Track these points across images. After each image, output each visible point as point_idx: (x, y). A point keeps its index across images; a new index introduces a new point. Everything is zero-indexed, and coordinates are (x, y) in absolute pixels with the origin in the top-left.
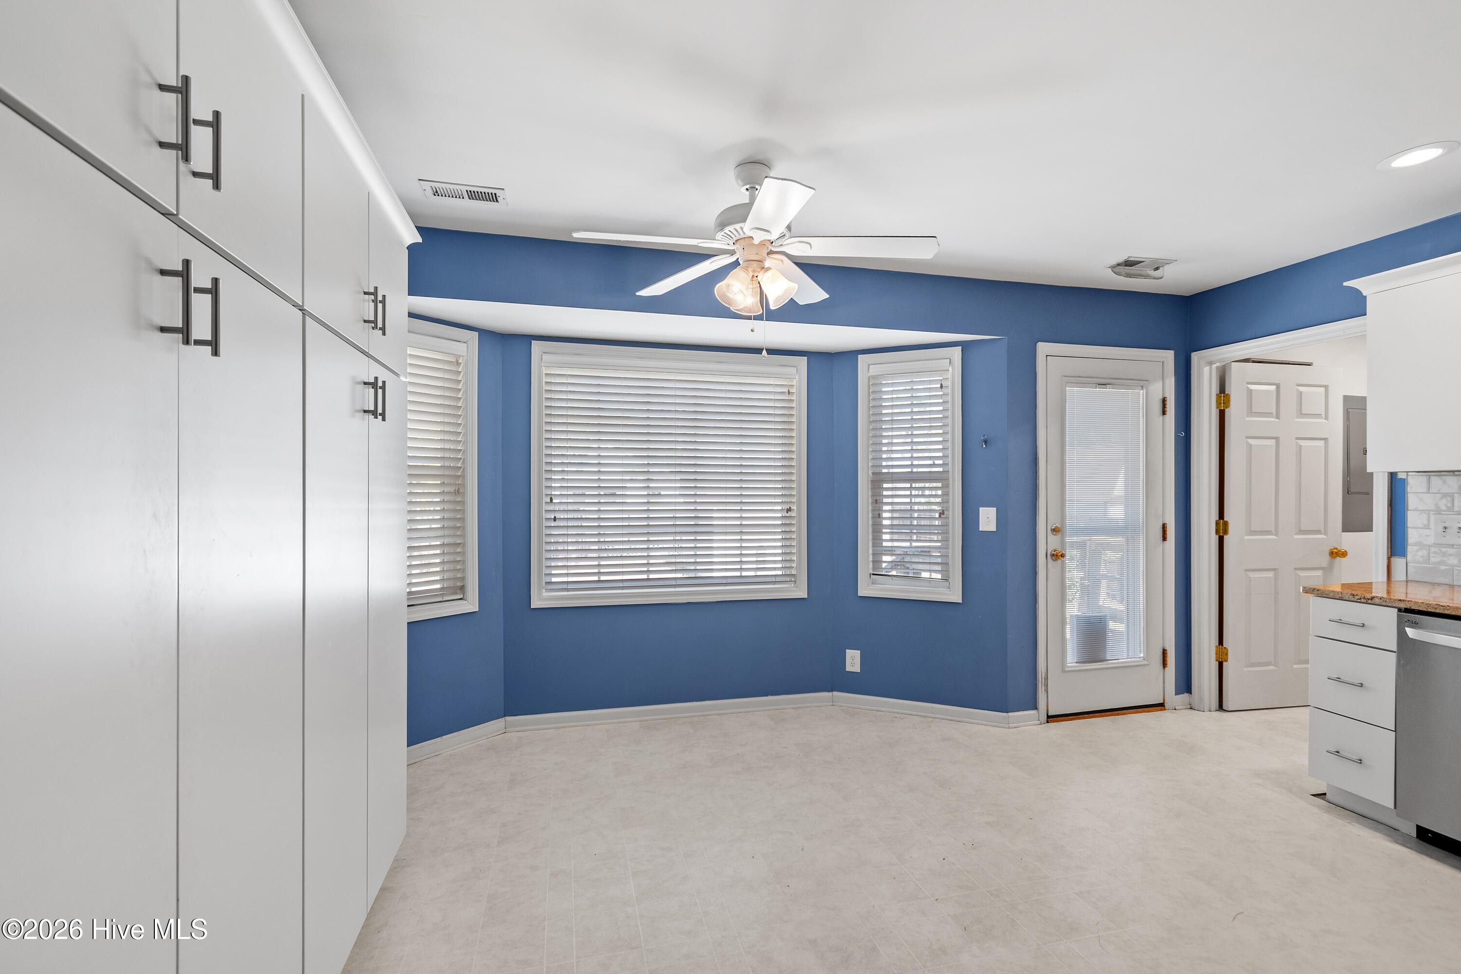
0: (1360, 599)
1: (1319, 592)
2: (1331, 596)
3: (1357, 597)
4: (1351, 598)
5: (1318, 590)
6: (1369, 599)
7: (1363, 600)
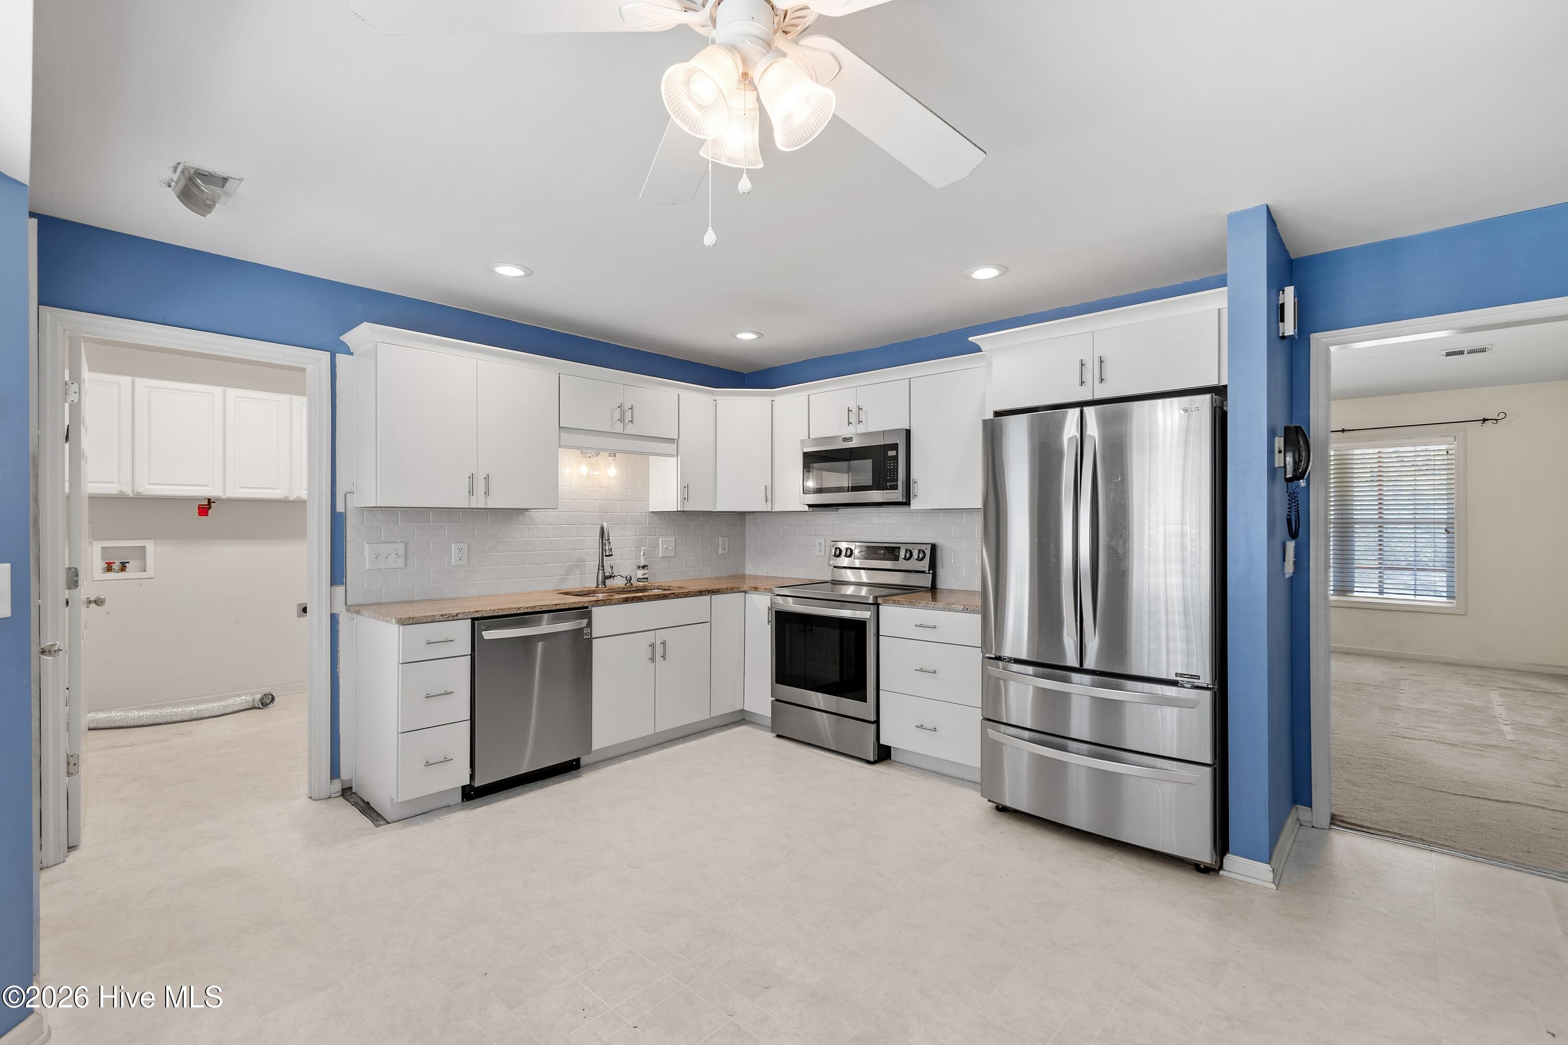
0: (448, 618)
1: (414, 620)
2: (424, 621)
3: (446, 617)
4: (442, 618)
5: (413, 618)
6: (454, 616)
7: (450, 618)
